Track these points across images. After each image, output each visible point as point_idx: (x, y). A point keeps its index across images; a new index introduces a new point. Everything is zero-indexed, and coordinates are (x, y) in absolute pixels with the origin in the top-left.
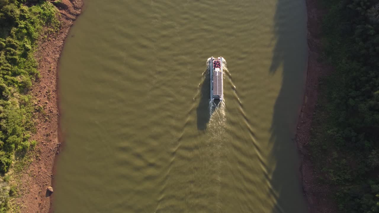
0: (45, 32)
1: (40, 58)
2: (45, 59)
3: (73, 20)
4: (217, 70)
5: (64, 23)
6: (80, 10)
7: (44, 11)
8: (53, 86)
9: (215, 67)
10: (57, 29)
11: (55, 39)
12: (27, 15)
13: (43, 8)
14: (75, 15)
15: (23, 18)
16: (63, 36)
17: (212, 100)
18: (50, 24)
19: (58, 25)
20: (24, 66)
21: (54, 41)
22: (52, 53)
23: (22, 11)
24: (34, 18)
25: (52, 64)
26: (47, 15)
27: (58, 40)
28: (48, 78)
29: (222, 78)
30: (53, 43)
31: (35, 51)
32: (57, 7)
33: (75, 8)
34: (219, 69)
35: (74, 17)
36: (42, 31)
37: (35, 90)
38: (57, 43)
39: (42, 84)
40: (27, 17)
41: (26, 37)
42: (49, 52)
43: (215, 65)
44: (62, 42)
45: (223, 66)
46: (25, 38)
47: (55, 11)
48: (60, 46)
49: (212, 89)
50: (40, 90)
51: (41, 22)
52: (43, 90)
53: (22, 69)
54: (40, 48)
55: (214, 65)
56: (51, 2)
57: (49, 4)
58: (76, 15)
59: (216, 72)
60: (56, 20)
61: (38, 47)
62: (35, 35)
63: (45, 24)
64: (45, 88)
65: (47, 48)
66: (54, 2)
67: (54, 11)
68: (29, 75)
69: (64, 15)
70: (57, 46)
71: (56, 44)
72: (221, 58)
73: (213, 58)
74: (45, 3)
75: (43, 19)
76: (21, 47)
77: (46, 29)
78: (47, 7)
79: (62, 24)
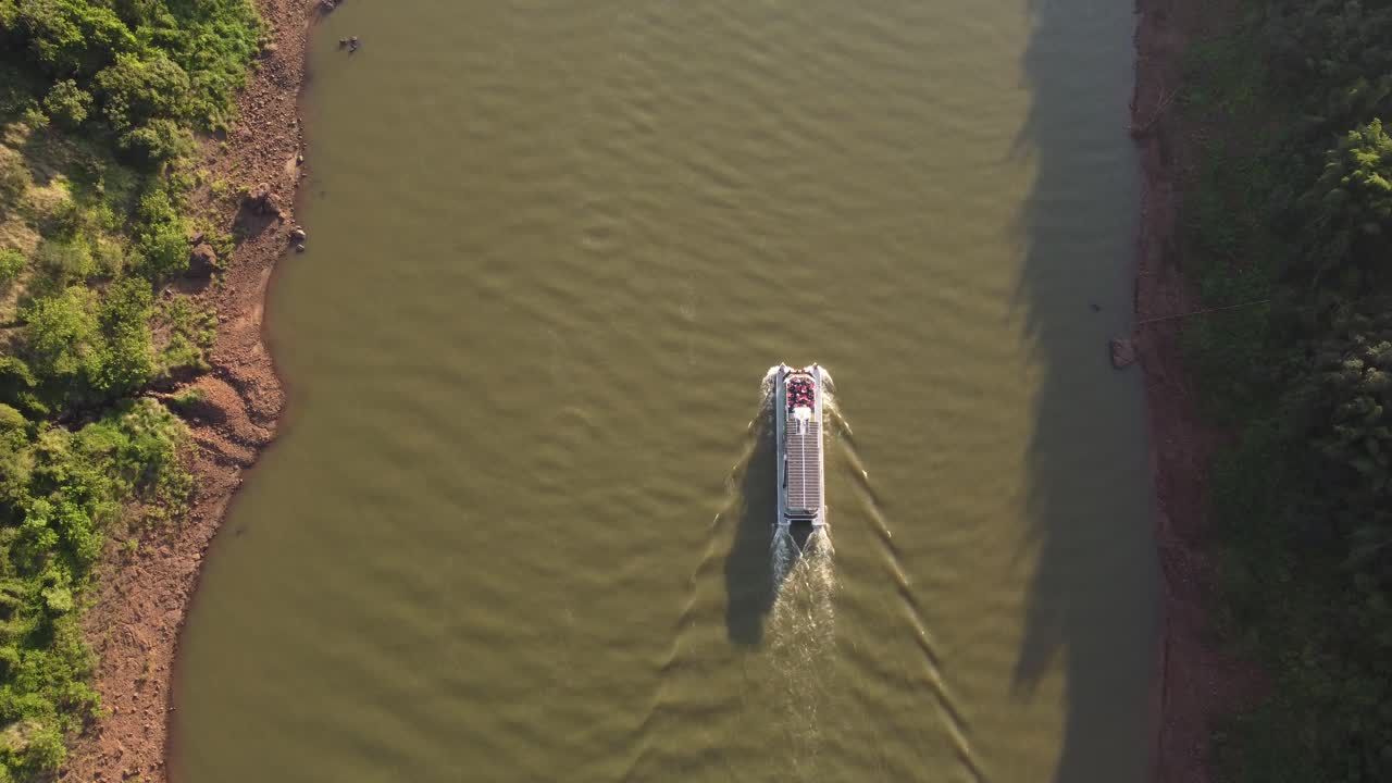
0: (129, 524)
1: (105, 635)
2: (124, 635)
3: (245, 466)
4: (801, 413)
5: (210, 481)
6: (272, 424)
7: (130, 441)
8: (152, 745)
9: (794, 402)
10: (178, 507)
11: (172, 546)
12: (64, 469)
13: (127, 430)
14: (251, 444)
15: (43, 484)
16: (203, 532)
17: (783, 525)
18: (153, 489)
19: (184, 489)
20: (40, 678)
21: (165, 556)
22: (156, 606)
23: (44, 456)
24: (91, 474)
25: (153, 653)
26: (141, 455)
27: (182, 550)
28: (133, 712)
29: (820, 444)
30: (162, 564)
31: (85, 609)
32: (182, 417)
33: (255, 416)
34: (809, 409)
35: (247, 455)
36: (118, 521)
37: (77, 772)
38: (177, 564)
39: (108, 744)
40: (61, 478)
41: (53, 555)
42: (141, 606)
43: (795, 393)
44: (197, 556)
45: (824, 399)
46: (50, 562)
47: (175, 434)
48: (187, 576)
49: (785, 486)
50: (99, 770)
51: (115, 487)
52: (112, 767)
53: (32, 691)
54: (109, 592)
55: (789, 395)
56: (161, 401)
57: (151, 411)
58: (256, 446)
59: (799, 424)
60: (179, 471)
61: (99, 591)
62: (91, 543)
63: (134, 492)
64: (118, 758)
65: (136, 589)
66: (173, 400)
67: (172, 438)
68: (56, 714)
69: (212, 446)
70: (175, 578)
71: (174, 566)
72: (815, 368)
73: (787, 369)
74: (137, 405)
75: (127, 473)
76: (33, 604)
77: (136, 512)
78: (143, 424)
79: (200, 485)
